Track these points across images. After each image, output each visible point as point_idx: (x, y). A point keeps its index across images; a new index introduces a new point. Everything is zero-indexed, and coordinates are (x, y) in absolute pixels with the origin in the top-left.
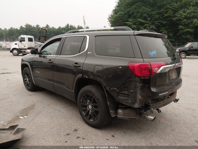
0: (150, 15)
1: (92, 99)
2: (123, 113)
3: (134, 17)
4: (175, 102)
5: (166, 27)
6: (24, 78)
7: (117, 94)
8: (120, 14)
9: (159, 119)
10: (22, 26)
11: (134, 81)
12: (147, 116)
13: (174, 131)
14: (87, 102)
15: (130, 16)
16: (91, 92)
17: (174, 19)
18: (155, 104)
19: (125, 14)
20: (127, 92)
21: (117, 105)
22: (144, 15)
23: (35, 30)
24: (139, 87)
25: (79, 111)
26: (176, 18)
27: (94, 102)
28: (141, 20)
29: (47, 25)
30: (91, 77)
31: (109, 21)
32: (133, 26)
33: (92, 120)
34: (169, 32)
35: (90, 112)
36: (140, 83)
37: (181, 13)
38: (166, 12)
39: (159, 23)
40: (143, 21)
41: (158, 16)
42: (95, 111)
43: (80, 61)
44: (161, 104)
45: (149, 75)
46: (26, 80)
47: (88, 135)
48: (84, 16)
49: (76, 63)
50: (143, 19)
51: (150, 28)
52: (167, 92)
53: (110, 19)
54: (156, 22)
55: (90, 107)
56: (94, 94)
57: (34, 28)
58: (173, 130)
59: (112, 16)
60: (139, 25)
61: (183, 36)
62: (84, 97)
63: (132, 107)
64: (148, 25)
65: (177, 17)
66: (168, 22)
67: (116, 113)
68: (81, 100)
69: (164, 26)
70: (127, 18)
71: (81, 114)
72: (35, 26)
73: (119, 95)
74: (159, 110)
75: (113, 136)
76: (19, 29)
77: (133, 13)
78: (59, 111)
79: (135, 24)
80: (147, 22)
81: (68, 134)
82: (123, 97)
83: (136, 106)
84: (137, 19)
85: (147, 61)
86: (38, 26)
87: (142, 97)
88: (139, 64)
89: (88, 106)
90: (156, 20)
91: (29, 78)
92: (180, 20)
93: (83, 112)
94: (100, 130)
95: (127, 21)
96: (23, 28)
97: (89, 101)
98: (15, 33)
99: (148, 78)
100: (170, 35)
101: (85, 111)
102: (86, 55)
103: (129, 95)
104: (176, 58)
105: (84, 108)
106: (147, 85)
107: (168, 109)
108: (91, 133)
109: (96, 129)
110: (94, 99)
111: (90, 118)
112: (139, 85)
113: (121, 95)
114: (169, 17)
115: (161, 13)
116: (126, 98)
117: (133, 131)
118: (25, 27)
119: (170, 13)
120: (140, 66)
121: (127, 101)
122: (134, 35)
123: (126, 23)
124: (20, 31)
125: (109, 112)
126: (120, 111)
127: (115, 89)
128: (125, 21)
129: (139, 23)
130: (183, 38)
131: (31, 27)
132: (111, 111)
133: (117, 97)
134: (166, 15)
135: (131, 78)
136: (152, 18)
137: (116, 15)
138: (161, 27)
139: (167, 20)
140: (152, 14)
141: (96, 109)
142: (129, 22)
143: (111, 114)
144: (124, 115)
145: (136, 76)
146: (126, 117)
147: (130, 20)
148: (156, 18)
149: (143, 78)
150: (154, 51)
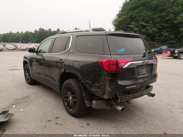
0: (151, 19)
1: (72, 91)
2: (96, 104)
3: (137, 21)
4: (149, 96)
5: (167, 29)
6: (25, 73)
7: (90, 86)
8: (124, 18)
9: (136, 112)
10: (36, 30)
11: (103, 75)
12: (117, 107)
13: (147, 123)
14: (69, 94)
15: (132, 20)
16: (71, 85)
17: (175, 22)
18: (124, 96)
19: (128, 18)
20: (98, 84)
21: (92, 97)
22: (146, 18)
23: (47, 34)
24: (107, 80)
25: (63, 101)
26: (177, 21)
27: (73, 93)
28: (143, 23)
29: (58, 29)
30: (71, 71)
31: (113, 24)
32: (135, 29)
33: (72, 110)
34: (170, 34)
35: (71, 102)
36: (108, 77)
38: (167, 16)
39: (161, 26)
40: (145, 24)
41: (159, 19)
42: (74, 102)
43: (64, 57)
44: (130, 96)
45: (115, 70)
46: (26, 75)
47: (66, 122)
48: (89, 21)
49: (61, 60)
50: (145, 22)
51: (152, 30)
52: (135, 86)
53: (114, 23)
54: (158, 25)
55: (71, 98)
56: (73, 86)
57: (46, 31)
58: (145, 122)
59: (116, 20)
60: (141, 28)
62: (66, 89)
63: (103, 98)
64: (150, 28)
66: (169, 25)
67: (91, 103)
68: (64, 92)
69: (166, 28)
70: (130, 21)
71: (64, 104)
72: (48, 30)
73: (91, 87)
74: (129, 102)
75: (88, 124)
76: (33, 32)
77: (135, 17)
78: (48, 101)
79: (137, 27)
80: (149, 25)
81: (49, 121)
82: (95, 89)
83: (105, 97)
84: (140, 22)
85: (114, 57)
86: (50, 30)
87: (111, 89)
88: (106, 60)
89: (69, 97)
90: (158, 23)
91: (28, 73)
92: (181, 23)
93: (66, 103)
94: (79, 119)
95: (130, 24)
96: (37, 31)
97: (69, 93)
98: (30, 36)
99: (115, 72)
100: (172, 37)
101: (67, 101)
102: (69, 53)
103: (99, 87)
104: (146, 56)
105: (66, 99)
106: (115, 79)
107: (148, 104)
108: (69, 121)
109: (75, 118)
110: (73, 91)
111: (71, 108)
112: (108, 78)
113: (93, 87)
114: (170, 20)
115: (163, 16)
116: (97, 90)
117: (108, 121)
118: (39, 31)
119: (171, 16)
120: (107, 61)
121: (98, 93)
122: (106, 35)
123: (129, 26)
124: (35, 34)
125: (85, 103)
126: (94, 102)
127: (88, 81)
128: (128, 24)
129: (141, 26)
131: (44, 31)
132: (85, 102)
133: (90, 89)
134: (167, 18)
135: (100, 72)
136: (154, 21)
137: (120, 19)
138: (163, 29)
139: (169, 22)
140: (154, 18)
141: (75, 100)
142: (132, 25)
143: (86, 104)
144: (97, 105)
145: (104, 70)
146: (99, 107)
147: (132, 23)
148: (157, 21)
149: (110, 72)
150: (122, 49)
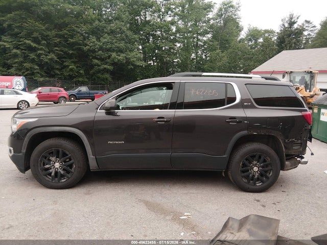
0: (45, 37)
2: (290, 164)
5: (72, 58)
11: (307, 129)
17: (85, 48)
22: (35, 35)
26: (87, 47)
28: (30, 42)
30: (263, 132)
32: (14, 51)
33: (260, 184)
34: (78, 67)
35: (257, 174)
37: (94, 42)
38: (72, 37)
40: (34, 45)
41: (58, 40)
50: (32, 41)
51: (48, 57)
54: (57, 50)
55: (256, 169)
60: (25, 50)
61: (99, 75)
64: (43, 52)
65: (89, 46)
66: (75, 52)
73: (294, 145)
77: (10, 27)
79: (17, 47)
80: (41, 47)
84: (22, 39)
90: (56, 45)
92: (94, 51)
93: (244, 179)
100: (81, 72)
101: (248, 176)
103: (301, 143)
105: (244, 174)
114: (77, 43)
115: (64, 35)
116: (298, 147)
119: (78, 38)
126: (287, 163)
129: (25, 47)
130: (99, 78)
133: (292, 147)
134: (72, 40)
135: (306, 126)
136: (49, 41)
138: (65, 58)
139: (74, 48)
140: (48, 36)
142: (5, 42)
144: (291, 166)
147: (4, 38)
148: (55, 42)
